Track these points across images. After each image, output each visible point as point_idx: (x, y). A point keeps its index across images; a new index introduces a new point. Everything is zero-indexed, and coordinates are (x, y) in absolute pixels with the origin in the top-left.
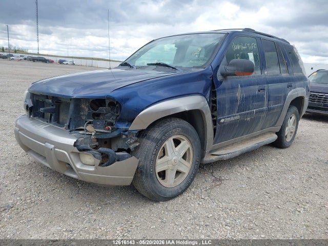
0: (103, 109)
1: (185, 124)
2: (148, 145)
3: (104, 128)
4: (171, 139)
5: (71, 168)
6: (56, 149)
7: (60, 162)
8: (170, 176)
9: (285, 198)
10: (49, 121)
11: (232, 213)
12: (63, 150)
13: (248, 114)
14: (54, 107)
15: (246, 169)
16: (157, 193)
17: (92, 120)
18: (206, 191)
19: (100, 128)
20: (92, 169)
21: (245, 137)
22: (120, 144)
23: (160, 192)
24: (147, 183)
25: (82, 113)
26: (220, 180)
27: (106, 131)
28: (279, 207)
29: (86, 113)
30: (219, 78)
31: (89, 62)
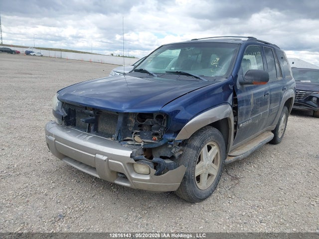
0: (149, 121)
1: (216, 131)
2: (191, 153)
3: (151, 139)
4: (206, 146)
5: (124, 178)
6: (110, 160)
7: (112, 172)
8: (204, 179)
9: (297, 193)
10: (87, 130)
11: (261, 210)
12: (118, 161)
13: (257, 117)
14: (94, 118)
15: (254, 167)
16: (196, 196)
17: (138, 131)
18: (229, 190)
19: (147, 139)
20: (148, 178)
21: (251, 137)
22: (163, 152)
23: (198, 195)
24: (189, 188)
25: (129, 125)
26: (237, 179)
27: (153, 142)
28: (296, 202)
29: (133, 125)
30: (239, 86)
31: (58, 54)
